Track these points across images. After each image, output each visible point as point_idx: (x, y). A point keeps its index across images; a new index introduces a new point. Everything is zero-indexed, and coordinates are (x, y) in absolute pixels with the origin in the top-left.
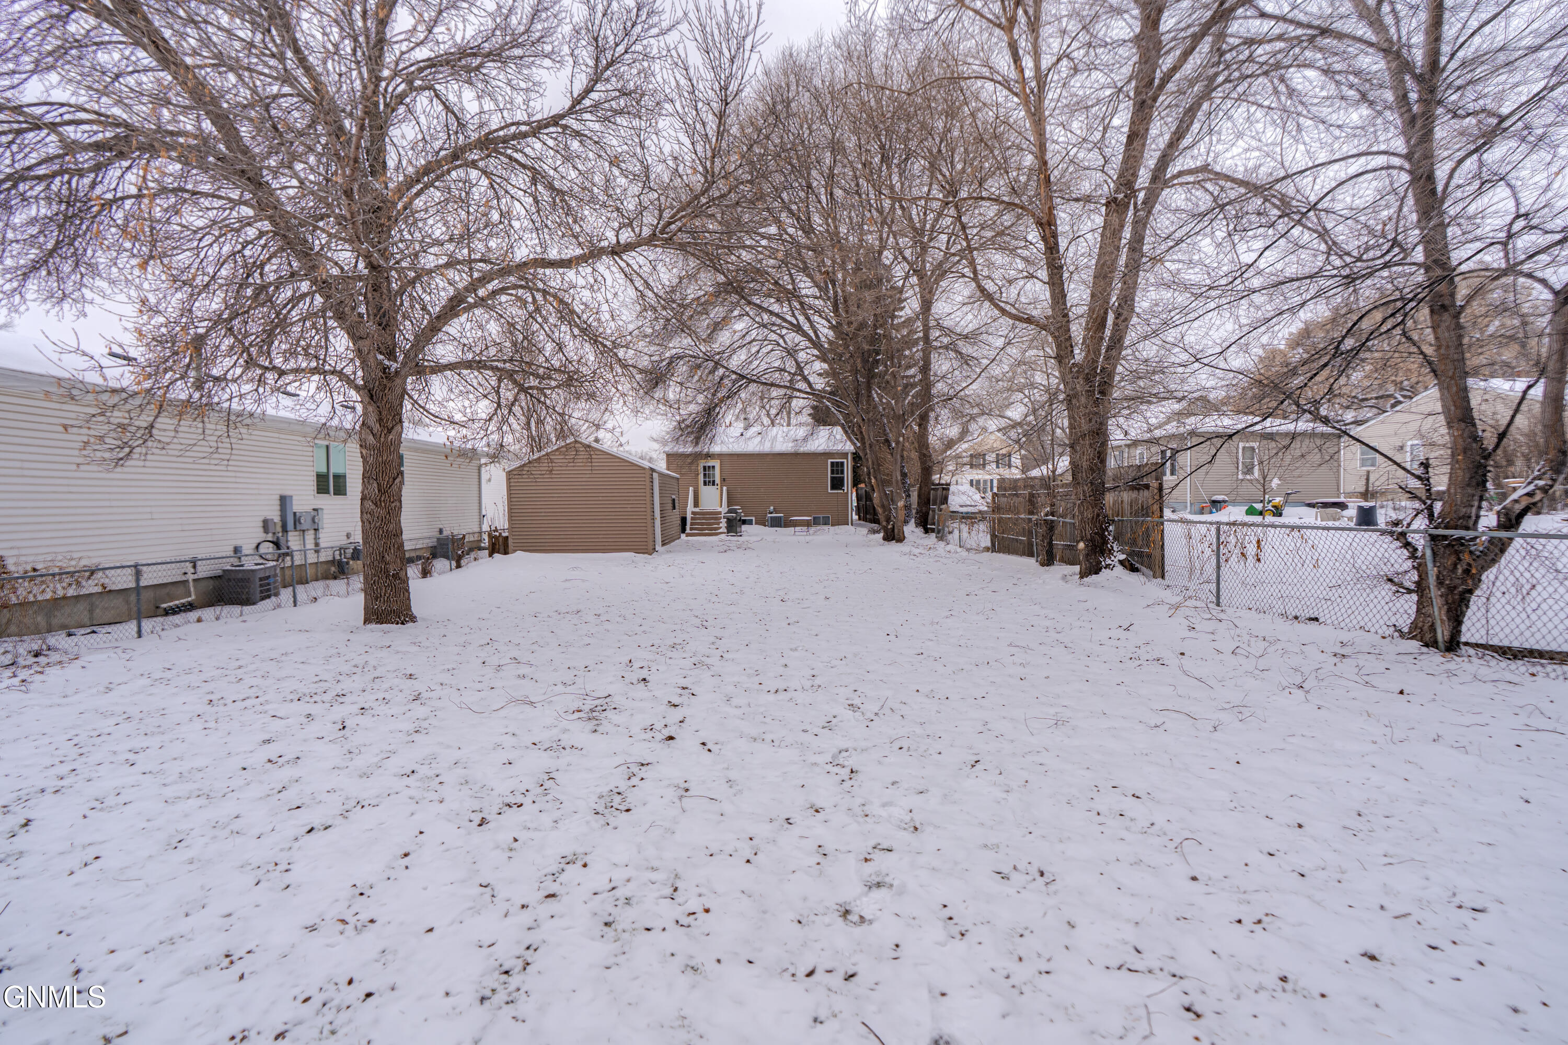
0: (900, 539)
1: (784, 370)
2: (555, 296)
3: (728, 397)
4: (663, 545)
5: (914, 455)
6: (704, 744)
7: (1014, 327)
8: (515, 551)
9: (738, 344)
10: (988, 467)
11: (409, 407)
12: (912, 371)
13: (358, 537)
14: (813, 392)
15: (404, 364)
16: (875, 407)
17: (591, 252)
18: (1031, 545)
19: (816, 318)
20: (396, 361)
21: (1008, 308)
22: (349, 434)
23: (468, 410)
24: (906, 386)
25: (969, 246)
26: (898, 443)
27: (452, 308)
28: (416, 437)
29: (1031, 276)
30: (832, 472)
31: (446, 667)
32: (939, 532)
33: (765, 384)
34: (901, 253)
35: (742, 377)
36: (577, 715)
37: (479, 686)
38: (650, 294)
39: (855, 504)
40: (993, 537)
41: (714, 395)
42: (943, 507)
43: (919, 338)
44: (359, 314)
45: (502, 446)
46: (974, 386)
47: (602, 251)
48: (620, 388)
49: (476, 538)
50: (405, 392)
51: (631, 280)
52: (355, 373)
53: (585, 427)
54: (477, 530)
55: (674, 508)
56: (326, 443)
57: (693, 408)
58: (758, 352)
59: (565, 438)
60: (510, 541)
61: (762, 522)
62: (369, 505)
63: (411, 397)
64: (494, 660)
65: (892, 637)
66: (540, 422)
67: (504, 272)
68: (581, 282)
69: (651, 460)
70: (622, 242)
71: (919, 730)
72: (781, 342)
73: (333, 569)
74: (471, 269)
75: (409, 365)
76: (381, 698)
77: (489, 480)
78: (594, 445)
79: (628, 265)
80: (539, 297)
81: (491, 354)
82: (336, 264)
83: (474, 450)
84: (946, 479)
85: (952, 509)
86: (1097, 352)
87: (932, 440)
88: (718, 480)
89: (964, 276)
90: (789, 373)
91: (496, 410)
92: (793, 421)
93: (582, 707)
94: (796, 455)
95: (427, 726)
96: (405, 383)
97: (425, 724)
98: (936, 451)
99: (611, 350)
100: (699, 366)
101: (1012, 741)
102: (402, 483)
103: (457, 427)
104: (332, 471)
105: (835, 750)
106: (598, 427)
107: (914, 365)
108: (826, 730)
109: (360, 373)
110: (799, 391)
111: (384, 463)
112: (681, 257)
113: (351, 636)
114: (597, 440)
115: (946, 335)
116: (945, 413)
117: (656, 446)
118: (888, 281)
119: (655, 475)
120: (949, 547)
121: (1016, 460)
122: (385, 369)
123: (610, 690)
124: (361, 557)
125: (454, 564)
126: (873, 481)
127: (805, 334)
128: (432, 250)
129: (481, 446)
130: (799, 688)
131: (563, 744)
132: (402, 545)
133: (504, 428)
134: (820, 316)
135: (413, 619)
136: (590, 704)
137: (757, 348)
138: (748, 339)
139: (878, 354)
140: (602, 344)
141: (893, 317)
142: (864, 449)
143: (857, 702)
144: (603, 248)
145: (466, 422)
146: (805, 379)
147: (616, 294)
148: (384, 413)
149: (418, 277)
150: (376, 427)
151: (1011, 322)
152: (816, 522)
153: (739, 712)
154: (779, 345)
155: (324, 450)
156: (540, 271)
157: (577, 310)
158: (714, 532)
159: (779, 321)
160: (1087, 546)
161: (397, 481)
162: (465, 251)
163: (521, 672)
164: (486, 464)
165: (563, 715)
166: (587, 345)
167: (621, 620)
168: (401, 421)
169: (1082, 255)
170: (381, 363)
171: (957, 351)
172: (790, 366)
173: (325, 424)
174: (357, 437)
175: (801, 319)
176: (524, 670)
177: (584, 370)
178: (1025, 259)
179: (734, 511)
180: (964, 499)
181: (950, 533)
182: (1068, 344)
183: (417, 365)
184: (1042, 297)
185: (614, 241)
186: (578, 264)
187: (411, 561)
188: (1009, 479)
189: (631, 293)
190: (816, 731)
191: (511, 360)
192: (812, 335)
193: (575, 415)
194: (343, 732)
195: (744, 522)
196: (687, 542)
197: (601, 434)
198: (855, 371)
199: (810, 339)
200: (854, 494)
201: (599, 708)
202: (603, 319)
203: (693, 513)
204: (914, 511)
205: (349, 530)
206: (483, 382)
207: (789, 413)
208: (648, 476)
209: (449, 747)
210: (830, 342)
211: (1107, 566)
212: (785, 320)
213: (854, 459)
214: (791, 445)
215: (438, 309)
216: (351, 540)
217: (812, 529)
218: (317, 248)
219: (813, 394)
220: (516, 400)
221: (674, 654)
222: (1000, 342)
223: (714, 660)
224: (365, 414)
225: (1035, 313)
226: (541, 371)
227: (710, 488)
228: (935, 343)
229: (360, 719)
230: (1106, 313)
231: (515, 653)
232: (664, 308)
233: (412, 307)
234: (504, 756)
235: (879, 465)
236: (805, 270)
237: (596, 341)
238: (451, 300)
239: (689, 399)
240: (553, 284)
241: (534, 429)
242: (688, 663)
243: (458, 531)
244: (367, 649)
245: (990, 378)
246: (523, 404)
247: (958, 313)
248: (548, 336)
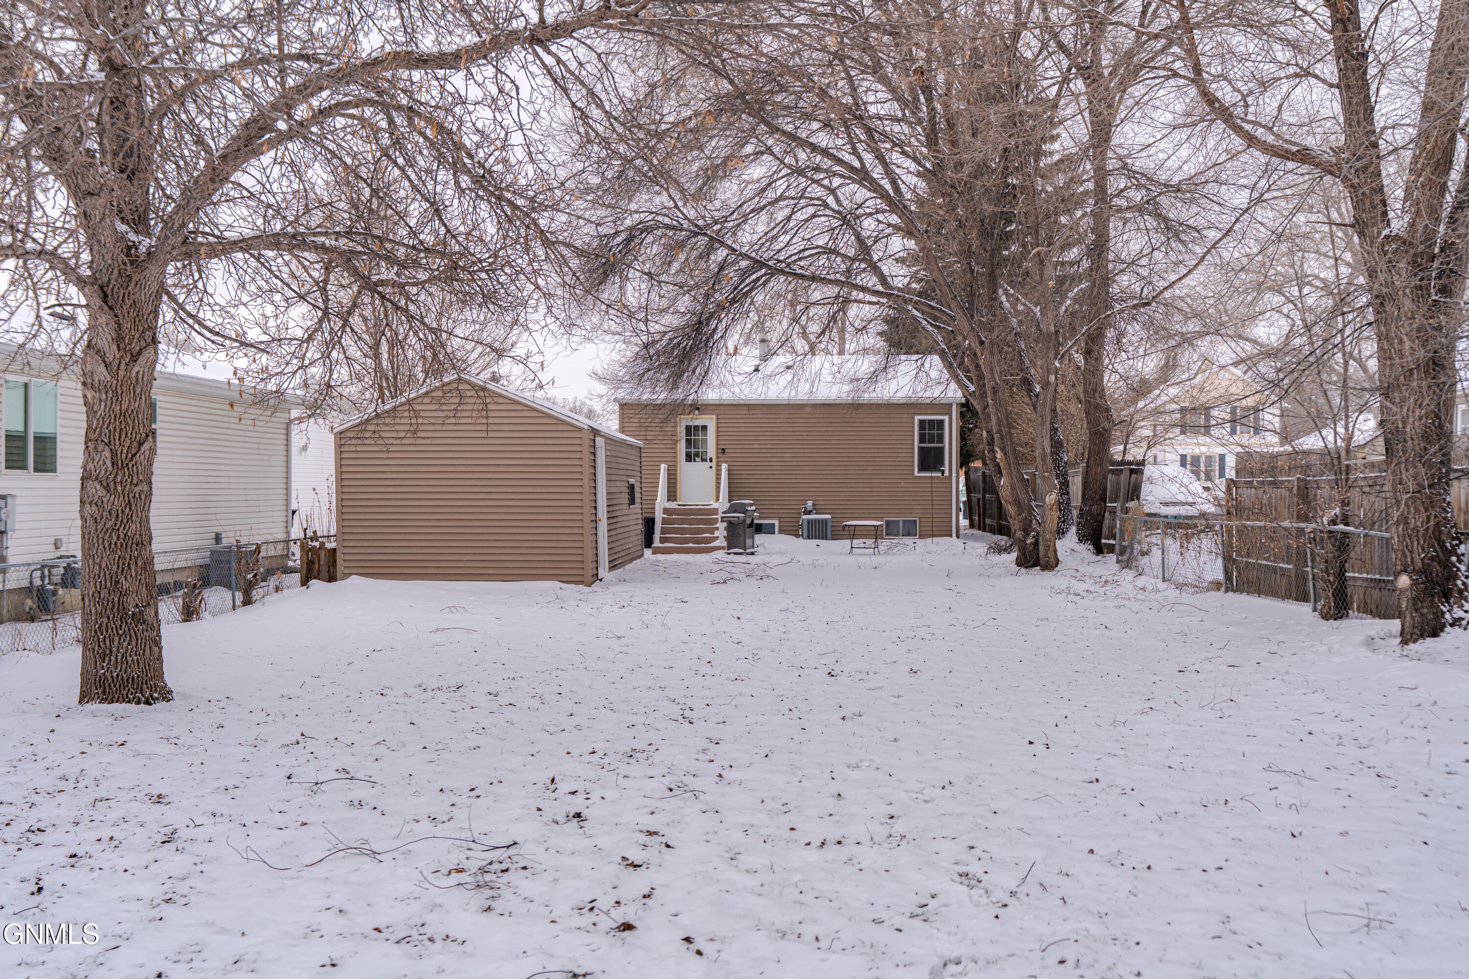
0: (1050, 564)
1: (834, 252)
2: (429, 120)
3: (734, 301)
4: (612, 568)
5: (1075, 409)
6: (688, 940)
7: (1266, 171)
8: (347, 575)
9: (752, 205)
10: (1214, 432)
11: (169, 316)
12: (1074, 253)
13: (74, 547)
14: (887, 292)
15: (163, 239)
16: (1005, 319)
17: (495, 40)
18: (1302, 578)
19: (896, 157)
20: (149, 235)
21: (1260, 132)
22: (65, 362)
23: (272, 323)
24: (1061, 281)
25: (1185, 18)
26: (1045, 385)
27: (249, 141)
28: (180, 370)
29: (1306, 73)
30: (922, 439)
31: (222, 783)
32: (1122, 553)
33: (802, 277)
34: (1055, 36)
35: (759, 264)
36: (455, 878)
37: (280, 820)
38: (596, 113)
39: (963, 498)
40: (1228, 560)
41: (707, 296)
42: (1131, 504)
43: (1086, 193)
44: (88, 151)
45: (329, 386)
46: (1188, 281)
47: (514, 37)
48: (541, 282)
49: (280, 550)
50: (163, 289)
51: (565, 90)
52: (77, 255)
53: (475, 355)
54: (282, 536)
55: (632, 501)
56: (23, 379)
57: (671, 320)
58: (789, 218)
59: (439, 373)
60: (339, 556)
61: (792, 529)
62: (95, 488)
63: (173, 298)
64: (308, 773)
65: (1039, 748)
66: (396, 343)
67: (342, 77)
68: (474, 93)
69: (590, 414)
70: (550, 20)
71: (1096, 928)
72: (831, 200)
73: (29, 602)
74: (282, 71)
75: (172, 241)
76: (106, 837)
77: (305, 448)
78: (492, 386)
79: (559, 61)
80: (400, 120)
81: (313, 224)
82: (51, 64)
83: (279, 393)
84: (1135, 453)
85: (1147, 510)
86: (1434, 212)
87: (1110, 380)
88: (711, 452)
89: (1175, 74)
90: (845, 256)
91: (321, 321)
92: (850, 346)
93: (466, 864)
94: (856, 406)
95: (186, 891)
96: (163, 273)
97: (182, 888)
98: (1115, 402)
99: (527, 215)
100: (681, 245)
101: (1280, 957)
102: (153, 451)
103: (251, 351)
104: (33, 429)
105: (937, 961)
106: (500, 354)
107: (1079, 242)
108: (918, 922)
109: (86, 256)
110: (863, 289)
111: (123, 414)
112: (653, 48)
113: (57, 724)
114: (495, 378)
115: (1139, 187)
116: (1134, 331)
117: (601, 388)
118: (1029, 88)
119: (600, 441)
120: (1142, 581)
121: (1271, 418)
122: (130, 249)
123: (517, 832)
124: (79, 581)
125: (239, 597)
126: (999, 455)
127: (876, 187)
128: (217, 38)
129: (293, 386)
130: (865, 839)
131: (429, 931)
132: (150, 562)
133: (334, 354)
134: (904, 153)
135: (166, 695)
136: (479, 858)
137: (787, 212)
138: (771, 195)
139: (1009, 222)
140: (510, 203)
141: (1038, 154)
142: (983, 395)
143: (975, 868)
144: (514, 32)
145: (268, 343)
146: (875, 269)
147: (536, 115)
148: (126, 326)
149: (191, 87)
150: (112, 352)
151: (1263, 159)
152: (891, 530)
153: (753, 881)
154: (826, 205)
155: (22, 391)
156: (404, 74)
157: (468, 143)
158: (703, 547)
159: (827, 163)
160: (1415, 583)
161: (146, 446)
162: (273, 40)
163: (356, 795)
164: (300, 420)
165: (431, 877)
166: (483, 205)
167: (535, 703)
168: (155, 341)
169: (1406, 32)
170: (122, 237)
171: (1158, 216)
172: (848, 245)
173: (22, 346)
174: (77, 369)
175: (868, 157)
176: (360, 792)
177: (477, 249)
178: (1294, 45)
179: (742, 509)
180: (1173, 491)
181: (1144, 554)
182: (1377, 199)
183: (184, 242)
184: (1326, 113)
185: (534, 18)
186: (471, 60)
187: (164, 590)
188: (1261, 455)
189: (564, 113)
190: (899, 921)
191: (349, 233)
192: (888, 187)
193: (458, 332)
194: (37, 898)
195: (759, 529)
196: (655, 564)
197: (505, 367)
198: (967, 253)
199: (883, 195)
200: (962, 479)
201: (496, 866)
202: (513, 161)
203: (666, 511)
204: (1075, 513)
205: (59, 533)
206: (299, 272)
207: (843, 330)
208: (587, 443)
209: (224, 931)
210: (920, 202)
211: (1456, 622)
212: (840, 161)
213: (962, 415)
214: (846, 388)
215: (223, 143)
216: (63, 552)
217: (884, 544)
218: (19, 35)
219: (888, 296)
220: (355, 305)
221: (633, 769)
222: (1241, 199)
223: (706, 783)
224: (92, 328)
225: (1310, 142)
226: (401, 252)
227: (698, 467)
228: (1117, 201)
229: (70, 876)
230: (1453, 140)
231: (346, 761)
232: (621, 139)
233: (180, 141)
234: (322, 951)
235: (1009, 425)
236: (876, 69)
237: (499, 198)
238: (247, 125)
239: (664, 303)
240: (424, 97)
241: (385, 356)
242: (658, 786)
243: (249, 537)
244: (85, 747)
245: (1225, 266)
246: (368, 313)
247: (1163, 145)
248: (414, 187)
